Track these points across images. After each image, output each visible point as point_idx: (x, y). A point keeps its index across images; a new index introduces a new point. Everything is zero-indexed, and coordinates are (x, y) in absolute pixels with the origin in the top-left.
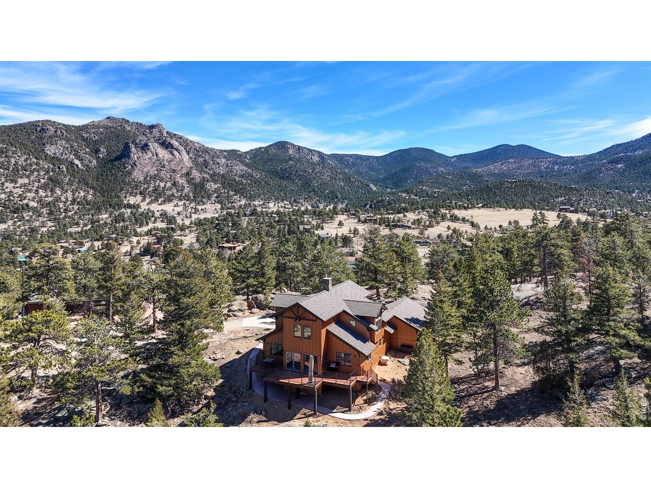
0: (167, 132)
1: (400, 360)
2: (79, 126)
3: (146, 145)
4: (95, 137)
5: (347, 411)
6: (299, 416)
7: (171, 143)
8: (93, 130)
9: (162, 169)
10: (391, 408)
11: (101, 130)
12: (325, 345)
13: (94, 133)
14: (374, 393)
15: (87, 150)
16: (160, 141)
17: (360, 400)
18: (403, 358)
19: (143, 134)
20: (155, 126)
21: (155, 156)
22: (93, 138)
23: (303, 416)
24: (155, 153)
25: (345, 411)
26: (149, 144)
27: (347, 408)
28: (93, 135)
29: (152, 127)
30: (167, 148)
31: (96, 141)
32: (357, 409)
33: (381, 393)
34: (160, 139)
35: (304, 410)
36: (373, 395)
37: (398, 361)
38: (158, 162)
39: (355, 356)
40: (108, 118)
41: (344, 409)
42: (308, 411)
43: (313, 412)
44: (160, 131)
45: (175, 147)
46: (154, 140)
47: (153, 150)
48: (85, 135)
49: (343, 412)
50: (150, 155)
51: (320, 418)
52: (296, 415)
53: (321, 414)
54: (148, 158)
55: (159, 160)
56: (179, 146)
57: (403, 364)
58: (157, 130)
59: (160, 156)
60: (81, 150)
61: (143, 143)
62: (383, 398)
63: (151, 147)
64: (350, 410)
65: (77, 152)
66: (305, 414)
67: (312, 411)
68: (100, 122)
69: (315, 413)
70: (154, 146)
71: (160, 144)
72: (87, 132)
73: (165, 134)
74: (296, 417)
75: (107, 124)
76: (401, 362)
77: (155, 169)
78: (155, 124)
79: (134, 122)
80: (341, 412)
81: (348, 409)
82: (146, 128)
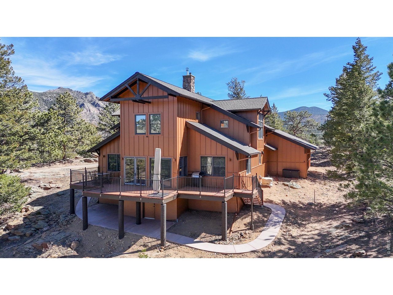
0: (96, 97)
1: (286, 183)
2: (41, 93)
3: (83, 105)
4: (51, 99)
5: (220, 240)
6: (135, 248)
7: (99, 103)
8: (50, 95)
9: (93, 119)
10: (293, 235)
11: (55, 95)
12: (182, 144)
13: (50, 97)
14: (260, 215)
15: (46, 107)
16: (92, 102)
17: (240, 224)
18: (289, 181)
19: (81, 98)
20: (88, 93)
21: (89, 112)
22: (50, 100)
23: (142, 248)
24: (88, 110)
25: (216, 240)
26: (85, 104)
27: (219, 235)
28: (49, 98)
29: (87, 94)
30: (96, 106)
31: (51, 102)
32: (237, 238)
33: (272, 215)
34: (91, 101)
35: (145, 240)
36: (259, 217)
37: (283, 184)
38: (90, 115)
39: (230, 160)
40: (59, 88)
41: (214, 238)
42: (151, 240)
43: (159, 242)
44: (92, 97)
45: (101, 106)
46: (88, 102)
47: (87, 108)
48: (44, 98)
49: (212, 242)
50: (85, 110)
51: (171, 251)
52: (129, 247)
53: (173, 245)
54: (84, 113)
55: (91, 114)
56: (103, 105)
57: (291, 187)
58: (89, 96)
59: (91, 111)
60: (42, 107)
61: (81, 103)
62: (275, 222)
63: (86, 106)
64: (224, 239)
65: (40, 108)
66: (144, 246)
67: (158, 240)
68: (54, 90)
69: (162, 244)
70: (88, 105)
71: (92, 104)
72: (46, 96)
73: (95, 99)
74: (130, 250)
75: (58, 91)
76: (287, 185)
77: (89, 119)
78: (88, 92)
79: (75, 91)
80: (209, 242)
81: (220, 237)
82: (83, 95)
